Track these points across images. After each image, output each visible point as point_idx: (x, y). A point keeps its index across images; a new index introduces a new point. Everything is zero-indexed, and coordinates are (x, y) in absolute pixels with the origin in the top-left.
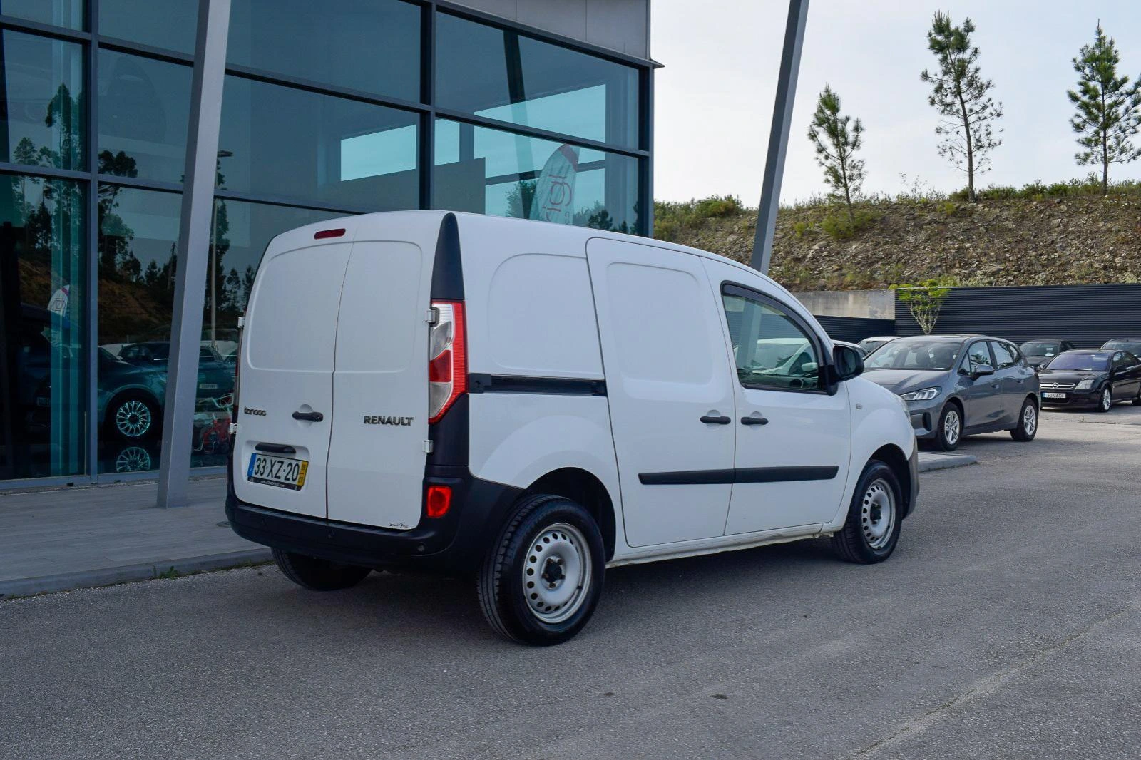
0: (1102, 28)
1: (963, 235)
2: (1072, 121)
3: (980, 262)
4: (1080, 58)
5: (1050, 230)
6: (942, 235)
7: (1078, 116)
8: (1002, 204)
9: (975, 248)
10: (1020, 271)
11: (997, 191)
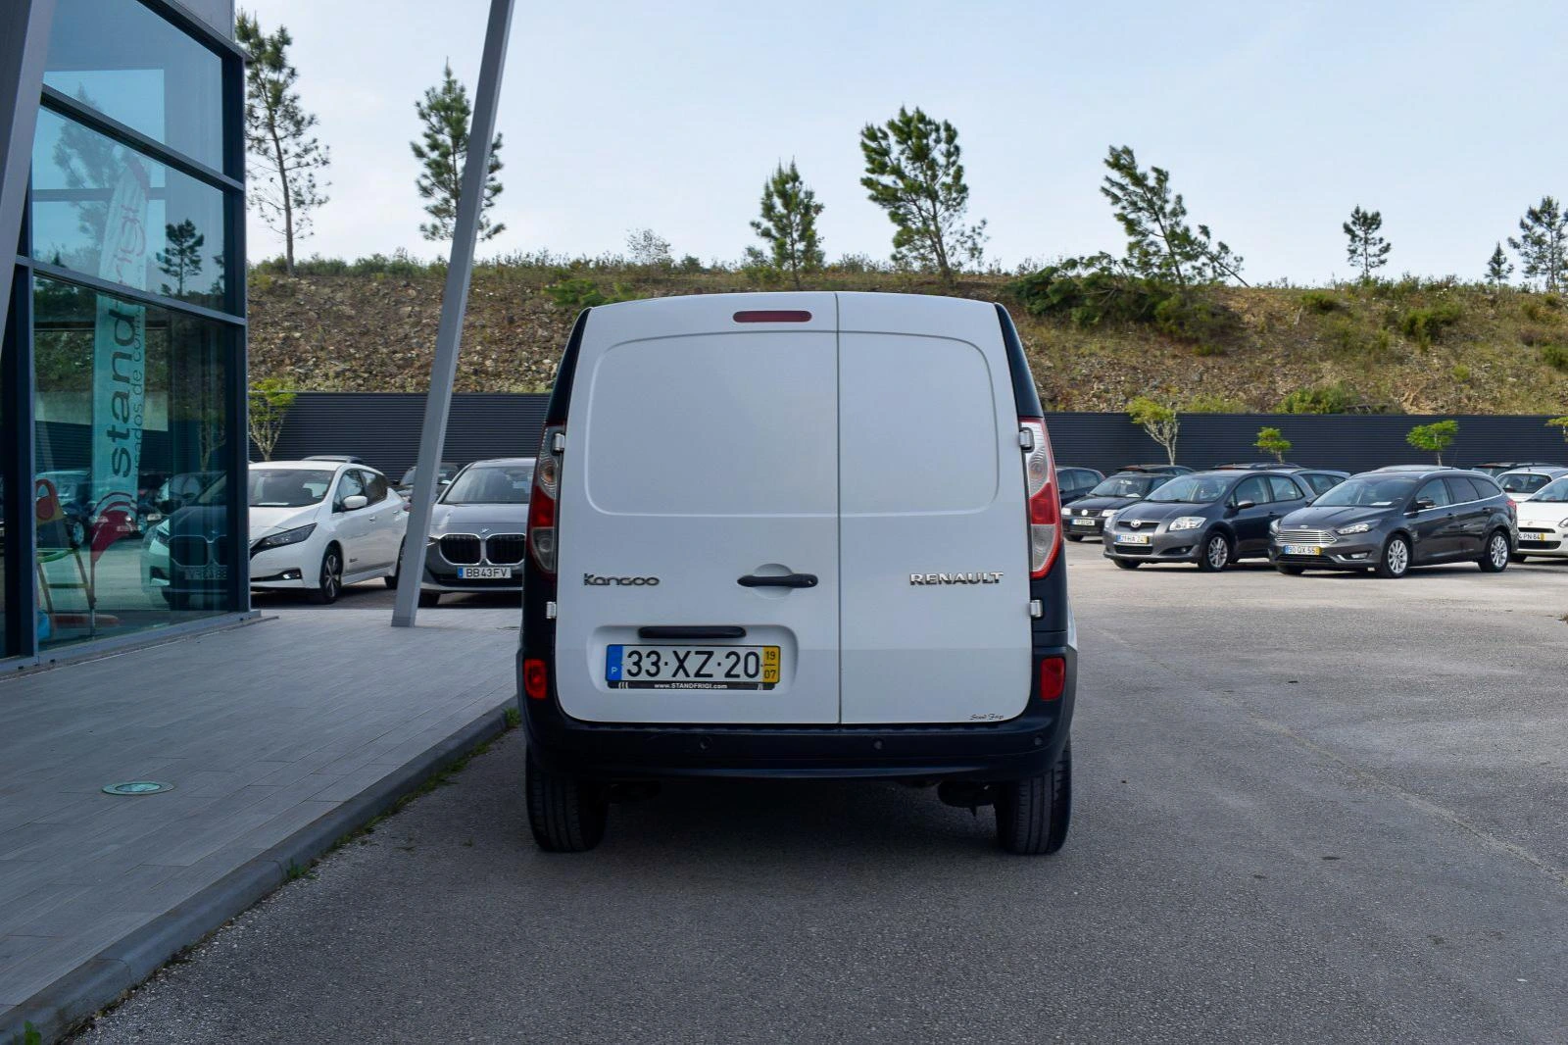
0: (452, 68)
1: (287, 321)
2: (419, 182)
3: (317, 358)
4: (425, 103)
5: (400, 322)
6: (258, 319)
7: (425, 176)
8: (333, 281)
9: (308, 339)
10: (371, 373)
11: (322, 264)
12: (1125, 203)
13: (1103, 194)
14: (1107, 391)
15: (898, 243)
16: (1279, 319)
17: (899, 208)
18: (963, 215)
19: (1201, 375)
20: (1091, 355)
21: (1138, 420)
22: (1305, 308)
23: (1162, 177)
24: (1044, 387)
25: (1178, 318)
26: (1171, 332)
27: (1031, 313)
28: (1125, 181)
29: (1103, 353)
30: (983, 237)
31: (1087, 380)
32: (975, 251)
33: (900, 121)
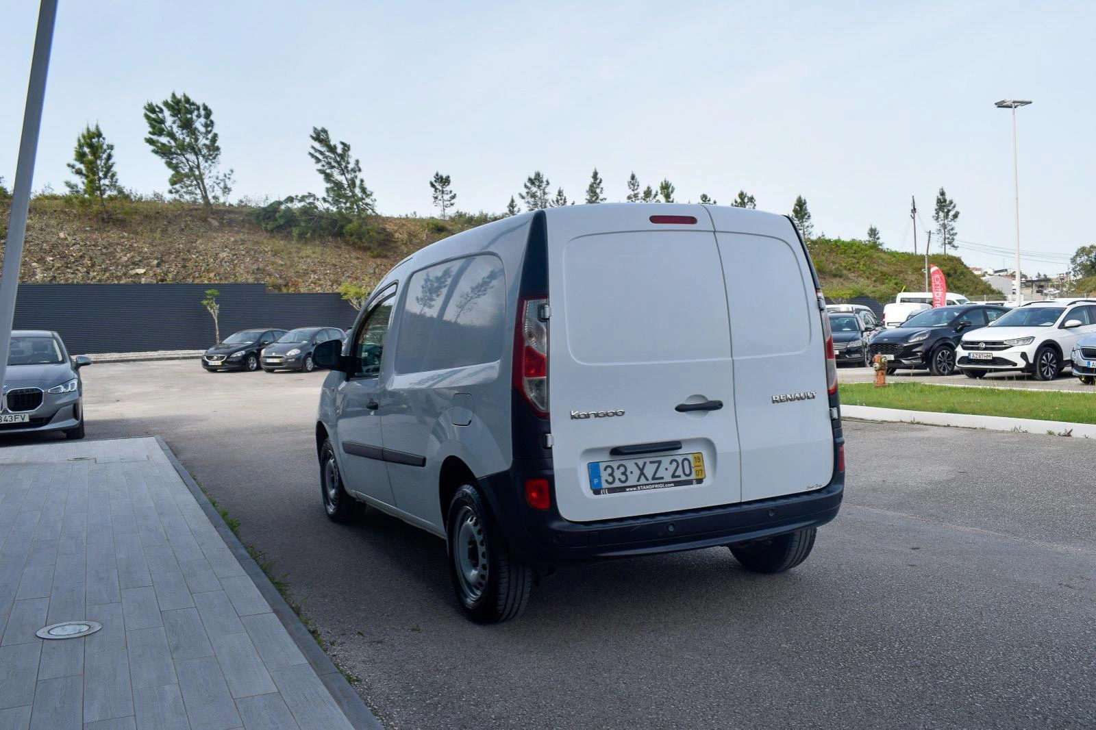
12: (323, 163)
13: (310, 157)
14: (319, 280)
15: (173, 183)
16: (415, 236)
17: (172, 159)
18: (217, 166)
19: (375, 269)
20: (307, 257)
21: (345, 298)
22: (429, 230)
23: (346, 148)
24: (280, 277)
25: (358, 234)
26: (354, 243)
27: (266, 230)
28: (323, 149)
29: (314, 256)
30: (231, 180)
31: (306, 273)
32: (226, 190)
33: (172, 101)
